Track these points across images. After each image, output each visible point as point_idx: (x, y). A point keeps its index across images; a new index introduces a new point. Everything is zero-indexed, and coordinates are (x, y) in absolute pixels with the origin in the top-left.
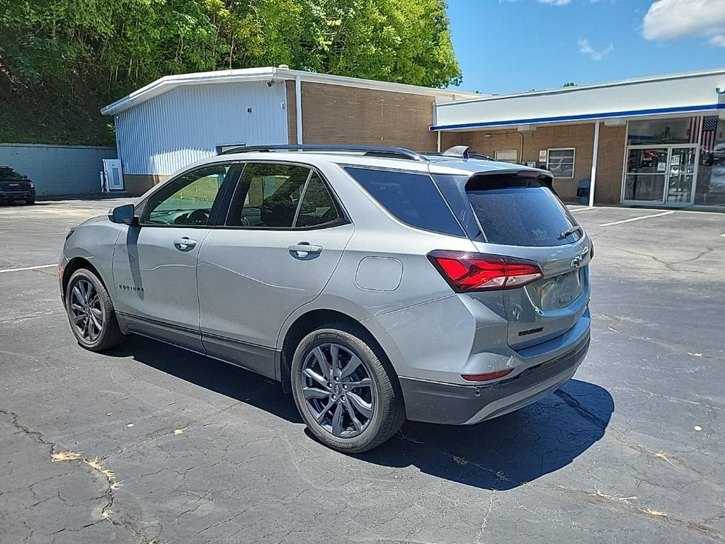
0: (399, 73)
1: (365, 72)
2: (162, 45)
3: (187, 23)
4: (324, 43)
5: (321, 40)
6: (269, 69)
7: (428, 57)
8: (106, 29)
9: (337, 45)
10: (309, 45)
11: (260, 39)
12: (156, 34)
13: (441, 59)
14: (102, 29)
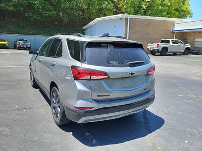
0: (169, 14)
1: (157, 14)
2: (99, 10)
3: (105, 4)
4: (144, 7)
5: (144, 6)
6: (121, 15)
7: (180, 9)
8: (85, 7)
9: (148, 7)
10: (140, 8)
11: (125, 7)
12: (97, 7)
13: (185, 9)
14: (84, 7)
